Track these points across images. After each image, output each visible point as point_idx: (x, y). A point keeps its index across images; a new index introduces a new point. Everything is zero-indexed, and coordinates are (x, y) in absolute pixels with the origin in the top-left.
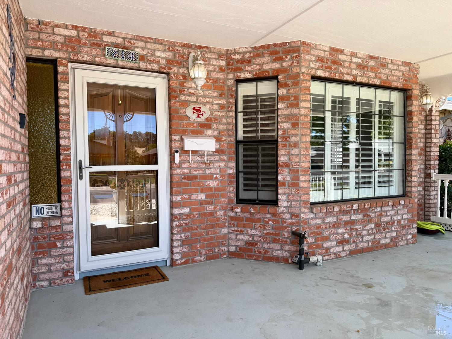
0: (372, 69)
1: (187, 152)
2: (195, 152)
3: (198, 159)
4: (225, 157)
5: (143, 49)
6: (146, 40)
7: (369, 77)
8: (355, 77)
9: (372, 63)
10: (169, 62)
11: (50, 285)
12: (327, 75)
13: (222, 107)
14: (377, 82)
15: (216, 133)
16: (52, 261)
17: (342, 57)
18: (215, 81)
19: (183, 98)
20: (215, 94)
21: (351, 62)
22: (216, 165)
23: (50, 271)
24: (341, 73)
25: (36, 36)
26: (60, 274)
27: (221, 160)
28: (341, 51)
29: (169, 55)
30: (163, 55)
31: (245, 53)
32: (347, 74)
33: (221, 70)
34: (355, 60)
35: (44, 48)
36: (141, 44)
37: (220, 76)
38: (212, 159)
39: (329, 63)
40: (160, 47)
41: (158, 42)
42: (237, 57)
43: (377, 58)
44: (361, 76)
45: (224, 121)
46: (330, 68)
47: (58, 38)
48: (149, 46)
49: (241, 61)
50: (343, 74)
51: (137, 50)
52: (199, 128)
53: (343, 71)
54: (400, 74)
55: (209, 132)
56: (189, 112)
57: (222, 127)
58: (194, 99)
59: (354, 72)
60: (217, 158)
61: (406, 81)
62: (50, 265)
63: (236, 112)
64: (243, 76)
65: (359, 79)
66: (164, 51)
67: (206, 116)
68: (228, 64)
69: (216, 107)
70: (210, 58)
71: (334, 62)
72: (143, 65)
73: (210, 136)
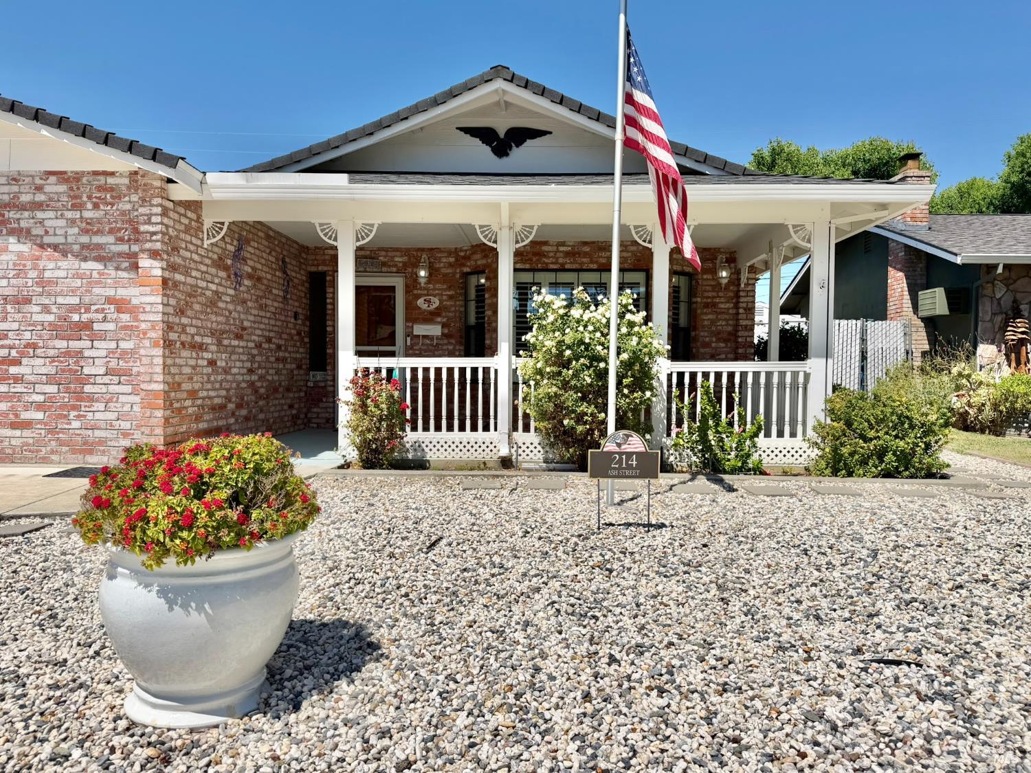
0: (586, 254)
1: (418, 336)
2: (424, 337)
3: (428, 342)
4: (453, 341)
5: (385, 257)
6: (386, 250)
7: (583, 263)
8: (562, 265)
9: (587, 249)
10: (405, 264)
11: (318, 427)
12: (527, 266)
13: (451, 297)
14: (595, 266)
15: (445, 320)
16: (319, 410)
17: (545, 248)
18: (445, 275)
19: (415, 292)
20: (445, 287)
21: (558, 251)
22: (445, 347)
23: (318, 417)
24: (544, 263)
25: (313, 257)
26: (324, 421)
27: (449, 343)
28: (546, 243)
29: (405, 259)
30: (400, 260)
31: (466, 251)
32: (552, 263)
33: (451, 265)
34: (562, 249)
35: (318, 265)
36: (383, 253)
37: (450, 271)
38: (441, 342)
39: (530, 256)
40: (398, 254)
41: (397, 250)
42: (462, 254)
43: (593, 243)
44: (571, 263)
45: (453, 309)
46: (531, 260)
47: (327, 257)
48: (390, 254)
49: (464, 258)
50: (547, 264)
51: (381, 258)
52: (429, 316)
53: (546, 261)
54: (629, 254)
55: (439, 319)
56: (420, 302)
57: (451, 314)
58: (426, 292)
59: (561, 260)
60: (445, 341)
61: (639, 260)
62: (318, 413)
63: (466, 301)
64: (466, 270)
65: (567, 266)
66: (402, 256)
67: (435, 306)
68: (457, 260)
69: (445, 297)
70: (440, 258)
71: (535, 254)
72: (384, 269)
73: (439, 323)
